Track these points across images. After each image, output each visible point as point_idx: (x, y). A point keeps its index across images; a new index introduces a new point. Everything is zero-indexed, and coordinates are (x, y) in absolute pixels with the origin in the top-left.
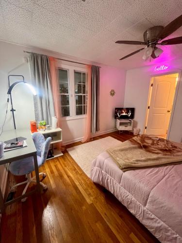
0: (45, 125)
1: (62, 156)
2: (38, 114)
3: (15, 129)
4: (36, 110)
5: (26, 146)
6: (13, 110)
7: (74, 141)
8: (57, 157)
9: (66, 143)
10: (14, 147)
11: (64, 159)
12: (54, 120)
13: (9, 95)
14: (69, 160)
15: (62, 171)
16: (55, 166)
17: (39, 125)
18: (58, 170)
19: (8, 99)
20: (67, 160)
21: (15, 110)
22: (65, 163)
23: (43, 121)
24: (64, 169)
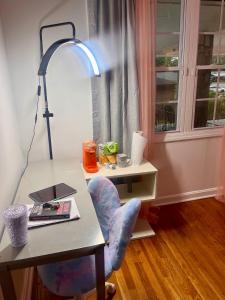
0: (114, 154)
1: (151, 237)
2: (99, 126)
3: (51, 158)
4: (96, 115)
5: (78, 219)
6: (47, 115)
7: (180, 198)
8: (140, 240)
9: (167, 200)
10: (50, 218)
11: (158, 249)
12: (138, 141)
13: (42, 77)
14: (171, 255)
15: (157, 288)
16: (136, 264)
17: (101, 153)
18: (145, 281)
19: (39, 88)
20: (165, 251)
21: (52, 115)
22: (163, 261)
23: (110, 144)
24: (162, 284)
